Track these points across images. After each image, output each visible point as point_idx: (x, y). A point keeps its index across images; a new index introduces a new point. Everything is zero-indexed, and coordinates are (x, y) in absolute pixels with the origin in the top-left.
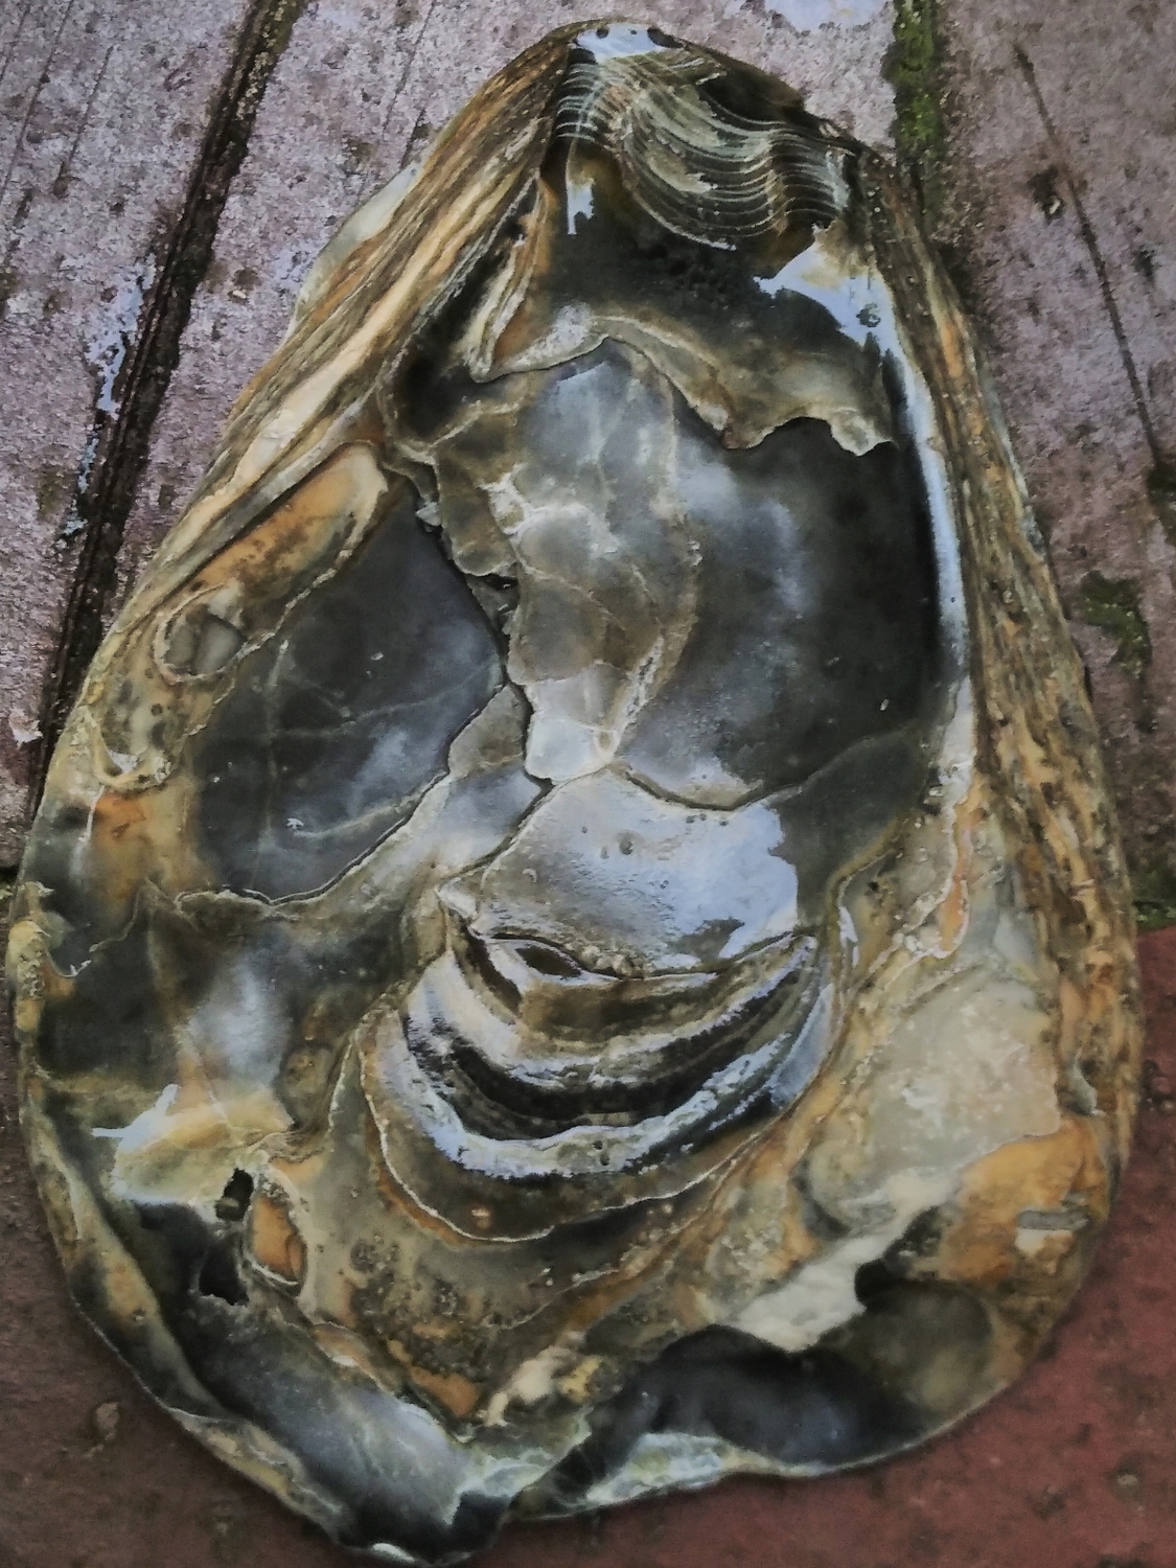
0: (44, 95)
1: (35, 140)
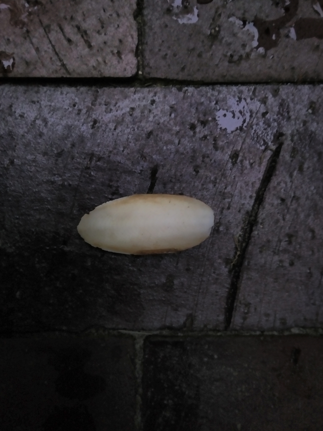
0: (226, 191)
1: (224, 199)
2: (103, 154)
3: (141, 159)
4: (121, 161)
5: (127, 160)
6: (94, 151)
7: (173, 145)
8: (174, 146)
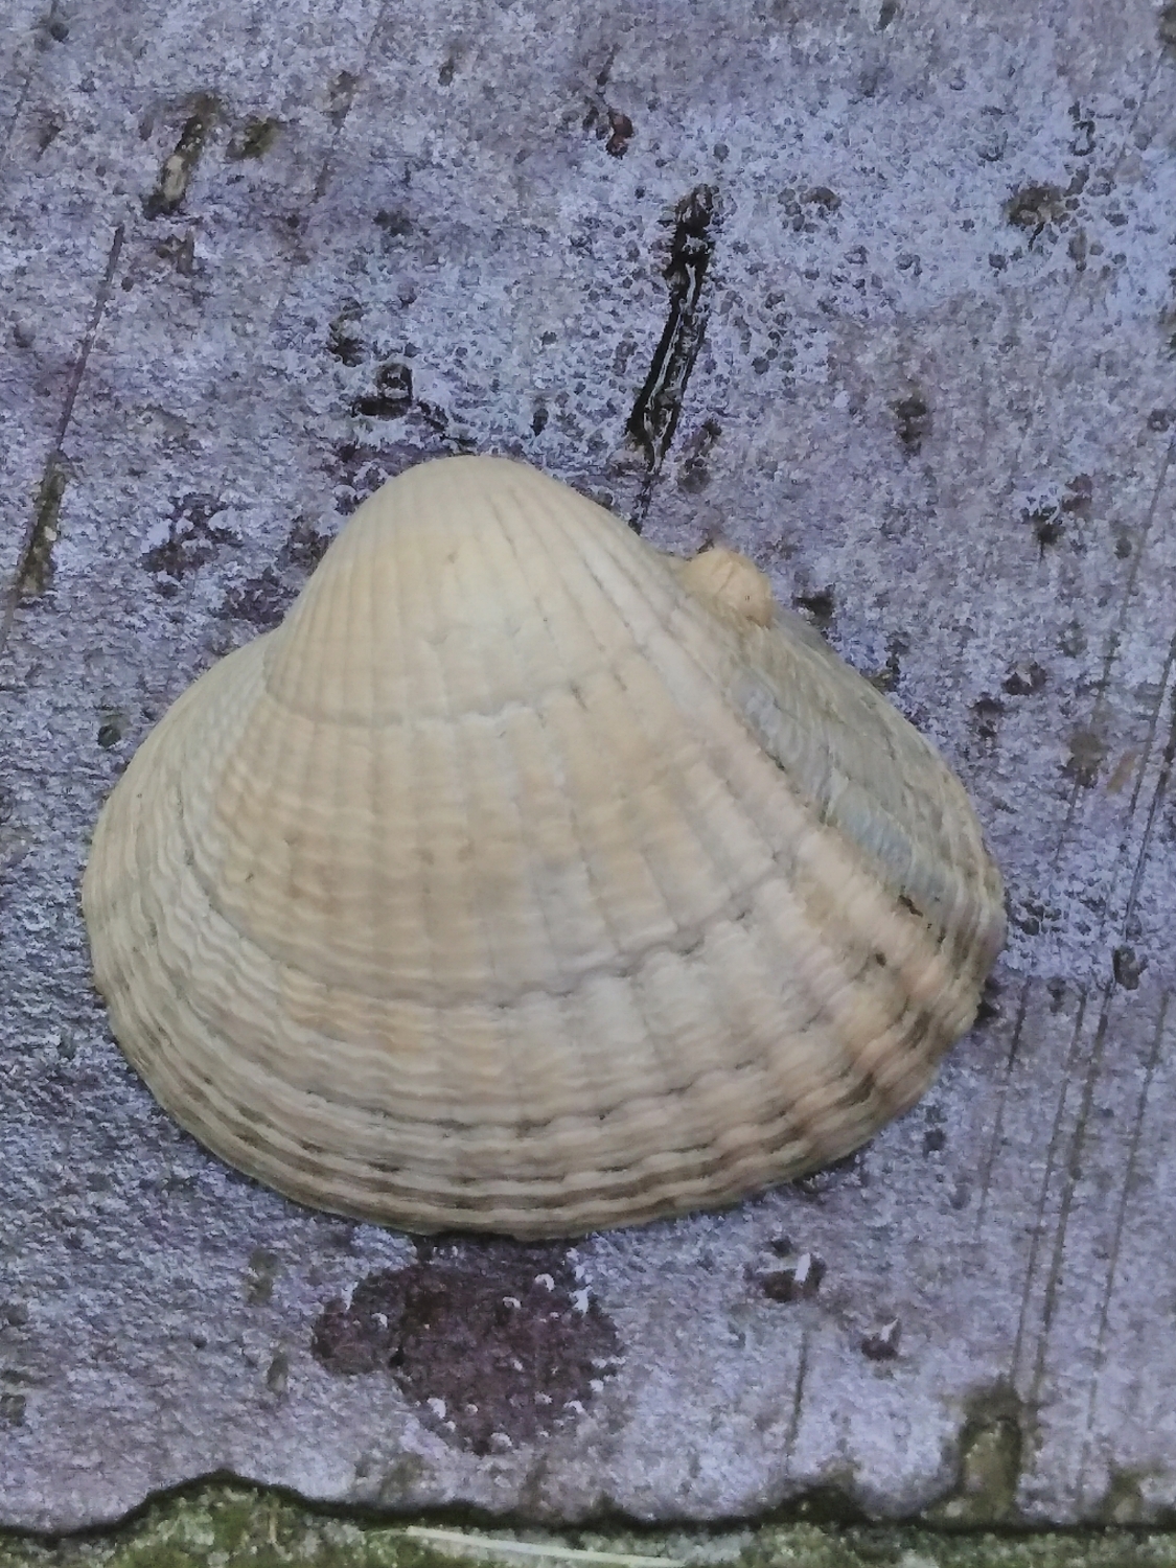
2: (292, 100)
3: (593, 133)
4: (429, 153)
5: (474, 146)
6: (218, 71)
7: (840, 29)
8: (850, 36)
